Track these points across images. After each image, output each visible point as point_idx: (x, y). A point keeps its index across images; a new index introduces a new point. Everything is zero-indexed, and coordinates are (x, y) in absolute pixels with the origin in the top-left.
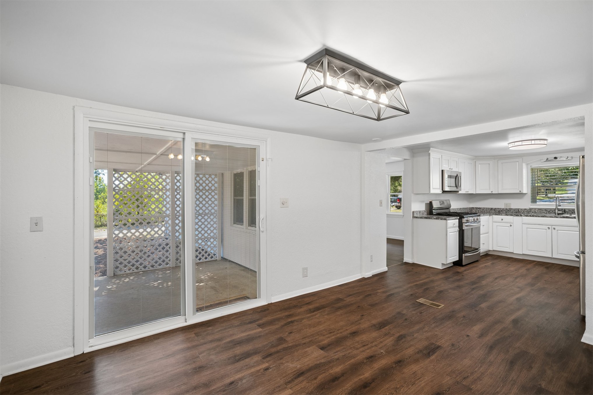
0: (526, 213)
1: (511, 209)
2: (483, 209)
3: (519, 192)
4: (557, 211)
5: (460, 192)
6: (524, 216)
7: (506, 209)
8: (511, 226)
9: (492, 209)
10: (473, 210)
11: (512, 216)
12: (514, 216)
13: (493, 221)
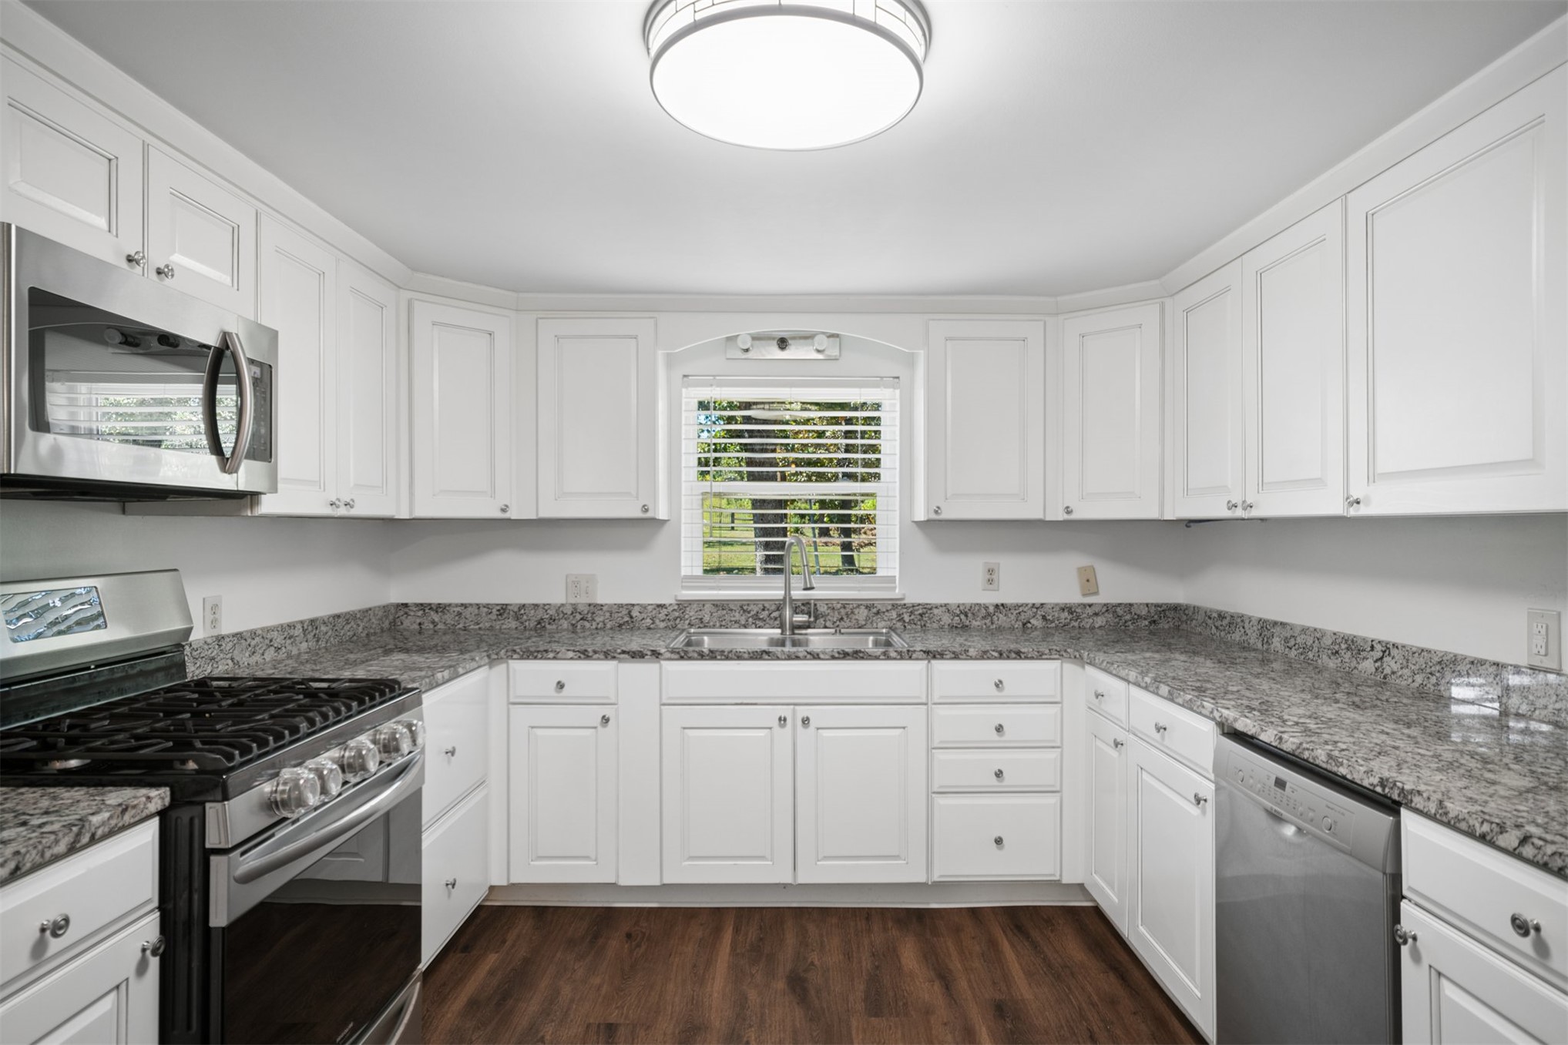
0: (662, 625)
1: (595, 605)
2: (459, 614)
3: (639, 514)
4: (788, 612)
5: (269, 505)
6: (668, 655)
7: (575, 608)
8: (607, 720)
9: (503, 609)
10: (407, 623)
11: (614, 658)
12: (620, 660)
13: (512, 700)
